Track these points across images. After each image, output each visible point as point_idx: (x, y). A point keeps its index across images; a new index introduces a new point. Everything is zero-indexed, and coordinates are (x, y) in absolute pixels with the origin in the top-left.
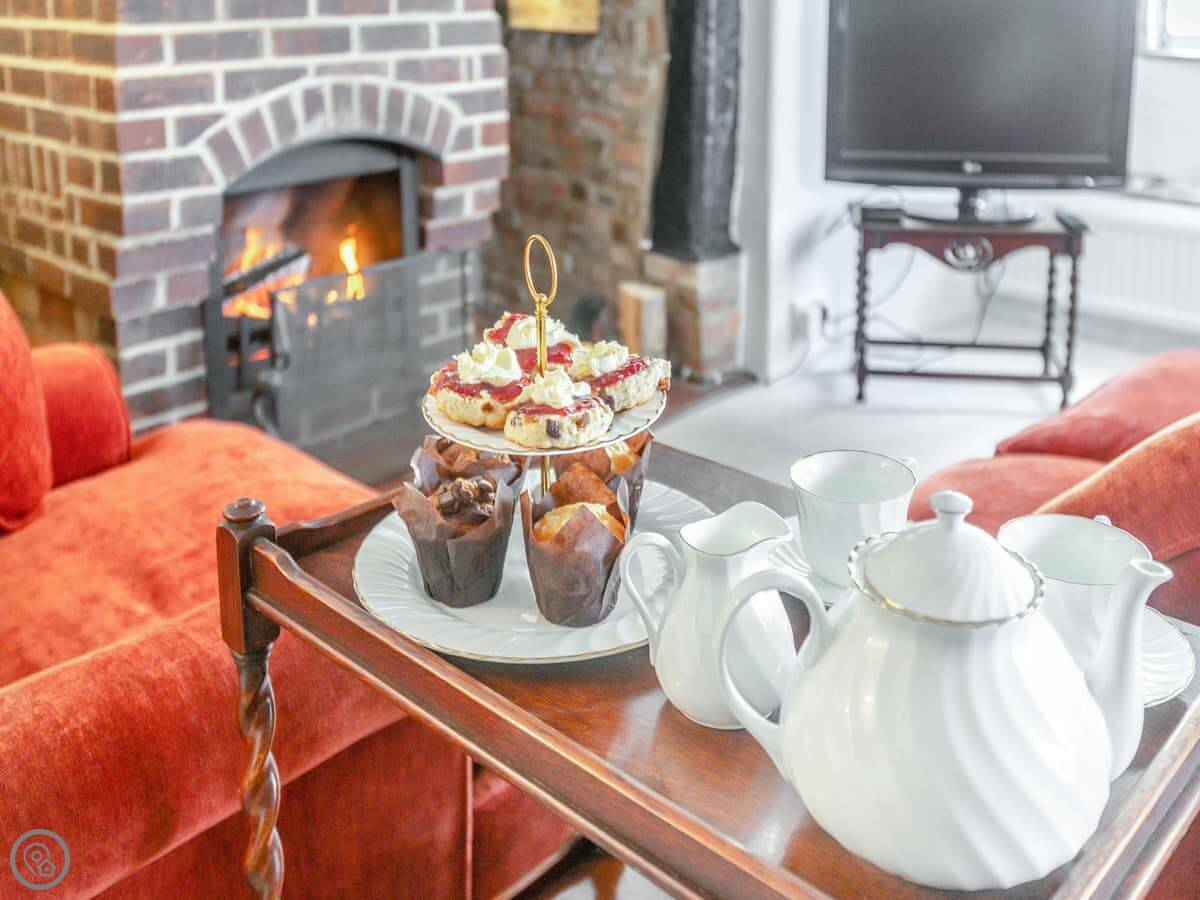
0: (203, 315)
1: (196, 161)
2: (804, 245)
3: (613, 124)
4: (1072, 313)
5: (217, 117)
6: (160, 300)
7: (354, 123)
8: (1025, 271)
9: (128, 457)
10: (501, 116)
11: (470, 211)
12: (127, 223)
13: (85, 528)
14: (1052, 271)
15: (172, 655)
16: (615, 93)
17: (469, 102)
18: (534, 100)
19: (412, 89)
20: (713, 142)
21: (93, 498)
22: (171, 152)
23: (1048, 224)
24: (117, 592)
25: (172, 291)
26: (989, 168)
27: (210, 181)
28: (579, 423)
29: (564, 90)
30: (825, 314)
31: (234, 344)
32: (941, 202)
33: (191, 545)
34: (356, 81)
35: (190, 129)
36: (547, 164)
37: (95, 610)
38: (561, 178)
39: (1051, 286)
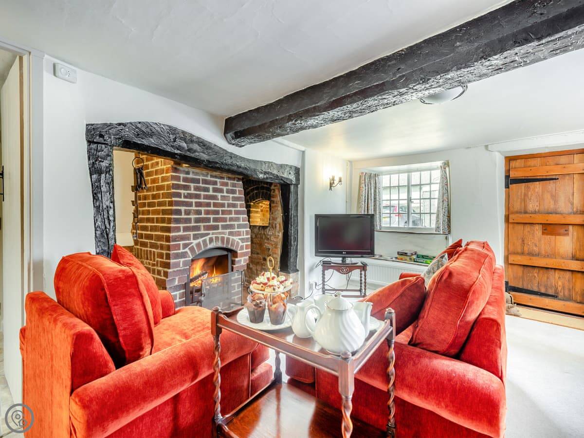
0: (185, 286)
1: (186, 252)
2: (311, 270)
3: (272, 245)
4: (365, 283)
5: (192, 243)
6: (176, 283)
7: (220, 245)
8: (356, 274)
9: (175, 313)
10: (249, 243)
11: (243, 263)
12: (171, 266)
13: (170, 326)
14: (361, 274)
15: (197, 342)
16: (272, 238)
17: (243, 240)
18: (256, 240)
19: (231, 237)
20: (293, 248)
21: (170, 320)
22: (181, 251)
23: (360, 264)
24: (178, 337)
25: (179, 282)
26: (348, 253)
27: (189, 257)
28: (278, 288)
29: (261, 238)
30: (316, 284)
31: (192, 293)
32: (339, 260)
33: (192, 328)
34: (220, 236)
35: (185, 246)
36: (258, 254)
37: (174, 340)
38: (261, 256)
39: (361, 277)
